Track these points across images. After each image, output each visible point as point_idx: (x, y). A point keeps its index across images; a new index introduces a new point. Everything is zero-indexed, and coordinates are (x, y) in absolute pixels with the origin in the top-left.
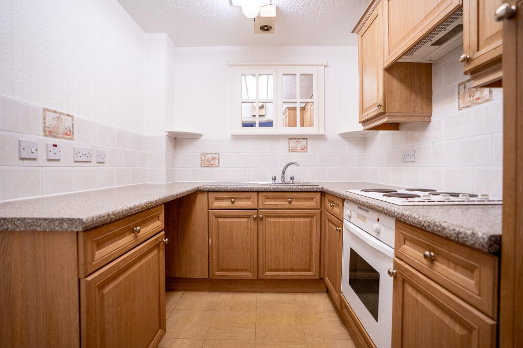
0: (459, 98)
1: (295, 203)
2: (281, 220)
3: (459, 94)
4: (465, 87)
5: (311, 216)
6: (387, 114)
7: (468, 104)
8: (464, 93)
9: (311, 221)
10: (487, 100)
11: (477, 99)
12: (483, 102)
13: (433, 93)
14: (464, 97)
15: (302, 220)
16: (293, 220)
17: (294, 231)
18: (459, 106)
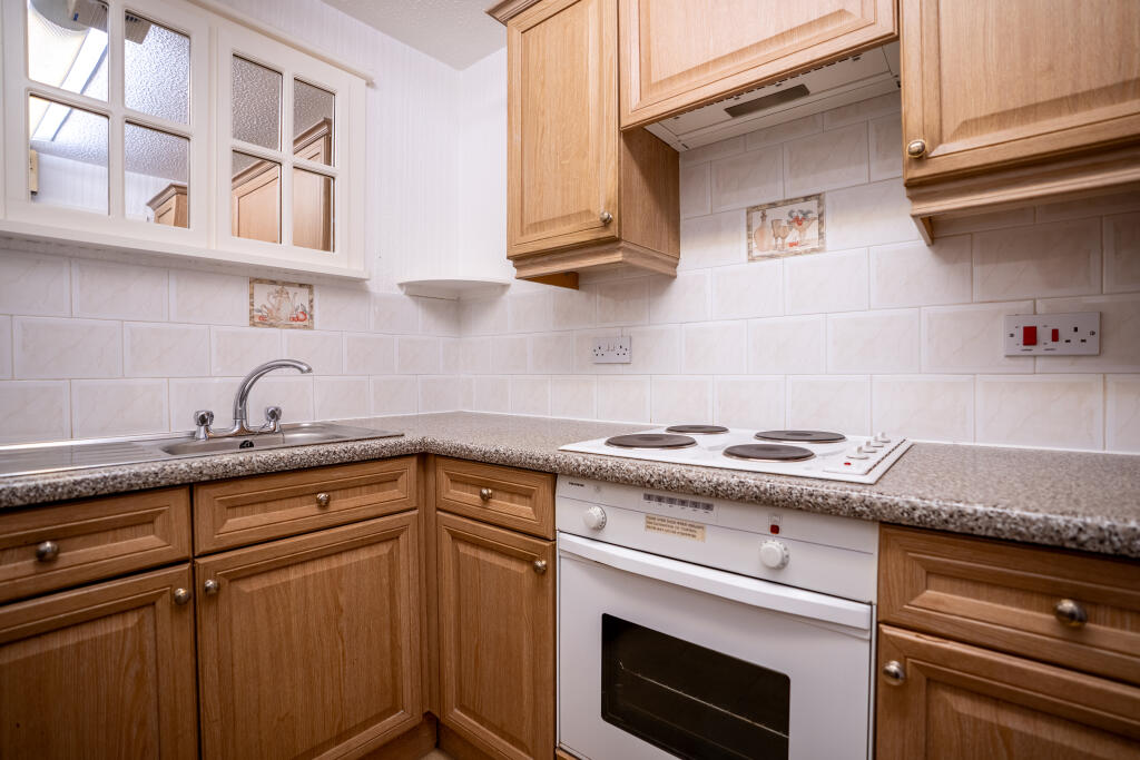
0: (749, 237)
1: (343, 504)
2: (294, 575)
3: (749, 227)
4: (764, 217)
5: (391, 537)
6: (622, 244)
7: (775, 252)
8: (761, 228)
9: (391, 552)
10: (814, 250)
11: (792, 245)
12: (806, 252)
13: (682, 217)
14: (762, 235)
15: (364, 555)
16: (335, 563)
17: (342, 599)
18: (750, 252)
